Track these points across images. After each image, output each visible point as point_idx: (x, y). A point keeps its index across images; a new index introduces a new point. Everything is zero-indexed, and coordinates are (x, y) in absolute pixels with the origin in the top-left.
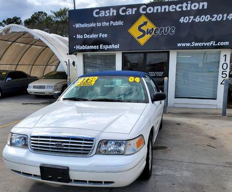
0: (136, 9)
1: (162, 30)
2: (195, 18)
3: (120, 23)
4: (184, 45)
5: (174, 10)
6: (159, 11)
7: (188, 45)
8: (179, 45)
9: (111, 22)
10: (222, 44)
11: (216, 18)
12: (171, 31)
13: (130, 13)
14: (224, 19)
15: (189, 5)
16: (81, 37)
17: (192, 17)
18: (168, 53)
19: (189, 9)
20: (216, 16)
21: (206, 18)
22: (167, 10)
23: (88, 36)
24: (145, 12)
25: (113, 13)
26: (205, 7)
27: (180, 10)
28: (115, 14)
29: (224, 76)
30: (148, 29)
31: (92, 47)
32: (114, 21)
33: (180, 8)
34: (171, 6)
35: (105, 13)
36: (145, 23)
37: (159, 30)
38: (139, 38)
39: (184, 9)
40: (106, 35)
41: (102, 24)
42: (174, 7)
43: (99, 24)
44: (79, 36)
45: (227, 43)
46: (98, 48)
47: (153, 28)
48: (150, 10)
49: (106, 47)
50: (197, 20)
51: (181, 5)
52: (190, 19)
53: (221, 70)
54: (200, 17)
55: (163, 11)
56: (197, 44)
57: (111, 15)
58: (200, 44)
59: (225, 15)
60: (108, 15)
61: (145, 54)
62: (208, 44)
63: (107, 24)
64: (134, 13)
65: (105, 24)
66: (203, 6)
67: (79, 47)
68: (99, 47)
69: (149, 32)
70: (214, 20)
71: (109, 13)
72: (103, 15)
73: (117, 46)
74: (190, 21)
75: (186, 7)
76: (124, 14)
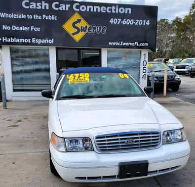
0: (69, 5)
1: (95, 28)
2: (122, 20)
3: (54, 18)
4: (114, 44)
5: (105, 11)
6: (92, 10)
7: (118, 44)
8: (110, 44)
9: (44, 16)
10: (144, 44)
11: (138, 23)
12: (103, 30)
13: (64, 9)
14: (144, 24)
15: (117, 8)
16: (9, 28)
17: (120, 20)
18: (100, 51)
19: (117, 12)
20: (138, 20)
21: (130, 22)
22: (99, 11)
23: (17, 28)
24: (78, 10)
25: (45, 6)
26: (130, 12)
27: (110, 12)
28: (47, 8)
29: (144, 71)
30: (82, 27)
31: (22, 40)
32: (47, 15)
33: (110, 10)
34: (103, 7)
35: (37, 6)
36: (79, 21)
37: (92, 29)
39: (113, 12)
40: (38, 29)
41: (33, 17)
42: (105, 8)
43: (30, 17)
44: (5, 27)
45: (146, 44)
47: (86, 26)
48: (83, 8)
49: (39, 41)
50: (124, 22)
51: (110, 8)
52: (118, 21)
53: (142, 67)
54: (126, 21)
55: (95, 11)
56: (124, 44)
57: (43, 8)
58: (127, 44)
59: (145, 21)
60: (39, 8)
61: (79, 50)
62: (133, 44)
63: (40, 17)
64: (67, 9)
65: (36, 17)
66: (128, 11)
67: (6, 39)
68: (31, 41)
69: (83, 30)
70: (136, 24)
71: (41, 5)
72: (35, 7)
73: (52, 41)
74: (118, 23)
75: (115, 10)
76: (58, 9)
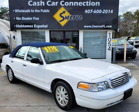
0: (58, 2)
1: (74, 17)
2: (93, 11)
3: (48, 11)
4: (88, 27)
5: (81, 5)
6: (73, 5)
7: (90, 27)
8: (85, 27)
9: (42, 10)
10: (109, 27)
11: (105, 12)
13: (54, 5)
14: (109, 13)
15: (90, 3)
16: (20, 19)
17: (92, 10)
18: (78, 31)
19: (90, 5)
20: (104, 10)
21: (99, 11)
22: (77, 5)
23: (25, 19)
24: (64, 5)
25: (42, 4)
26: (99, 5)
28: (44, 5)
29: (110, 45)
30: (66, 16)
31: (28, 26)
33: (85, 4)
34: (80, 2)
35: (37, 4)
36: (64, 12)
37: (73, 17)
38: (60, 21)
39: (87, 5)
40: (38, 19)
41: (35, 11)
42: (81, 3)
43: (33, 11)
44: (18, 18)
45: (111, 26)
46: (32, 27)
48: (67, 4)
49: (39, 27)
50: (95, 12)
51: (85, 2)
52: (90, 11)
53: (108, 42)
54: (96, 11)
55: (75, 5)
56: (95, 27)
58: (97, 27)
59: (109, 10)
60: (39, 5)
61: (64, 32)
62: (101, 27)
63: (39, 11)
64: (56, 5)
65: (37, 11)
66: (98, 4)
67: (18, 26)
68: (34, 26)
70: (103, 13)
71: (40, 3)
72: (36, 5)
73: (46, 26)
75: (88, 4)
76: (50, 5)
